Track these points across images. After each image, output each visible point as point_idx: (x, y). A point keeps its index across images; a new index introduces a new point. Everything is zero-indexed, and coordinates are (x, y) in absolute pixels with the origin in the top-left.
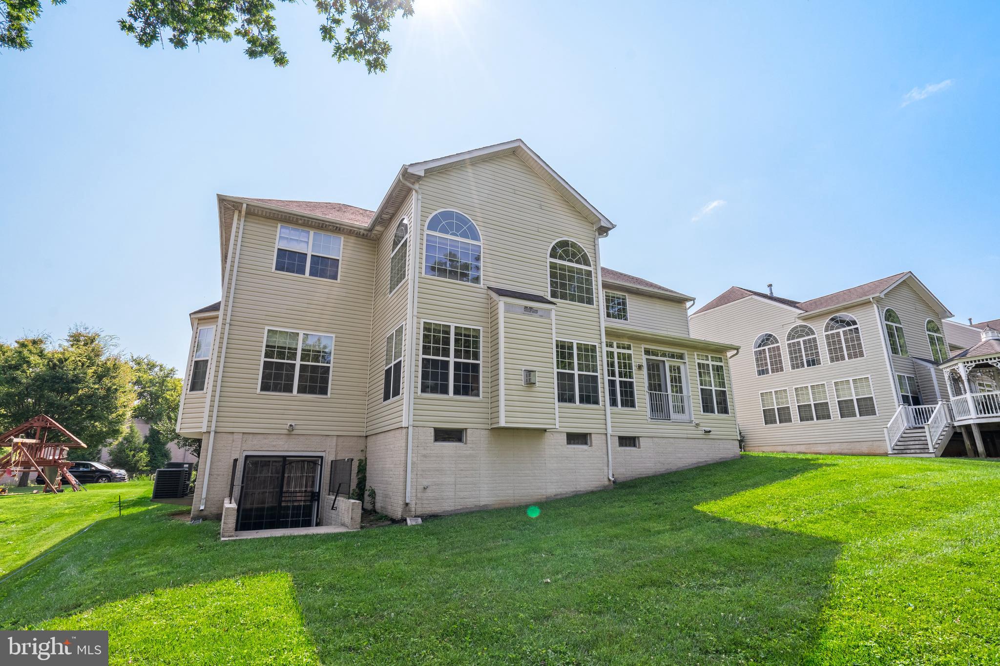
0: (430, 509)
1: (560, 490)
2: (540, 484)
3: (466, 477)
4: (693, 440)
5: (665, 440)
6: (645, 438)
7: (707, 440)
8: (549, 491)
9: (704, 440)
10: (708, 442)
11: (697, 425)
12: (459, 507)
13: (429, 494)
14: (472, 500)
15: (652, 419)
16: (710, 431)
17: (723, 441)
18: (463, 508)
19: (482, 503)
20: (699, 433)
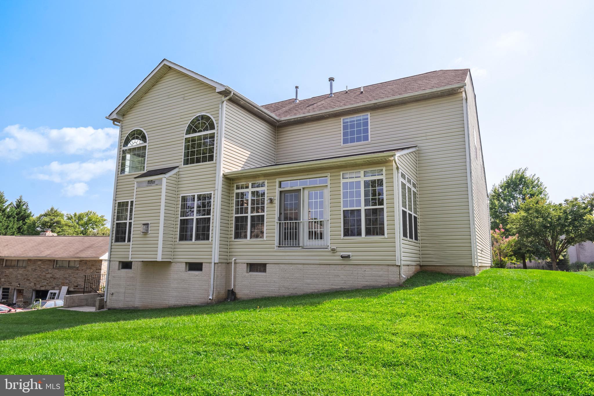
0: (114, 306)
1: (177, 302)
2: (165, 297)
3: (130, 289)
4: (328, 266)
5: (293, 267)
6: (271, 265)
7: (348, 266)
8: (170, 302)
9: (343, 266)
10: (348, 268)
11: (333, 250)
12: (126, 306)
13: (114, 297)
14: (131, 303)
15: (279, 247)
16: (348, 257)
17: (371, 267)
18: (127, 307)
19: (136, 306)
20: (337, 258)
